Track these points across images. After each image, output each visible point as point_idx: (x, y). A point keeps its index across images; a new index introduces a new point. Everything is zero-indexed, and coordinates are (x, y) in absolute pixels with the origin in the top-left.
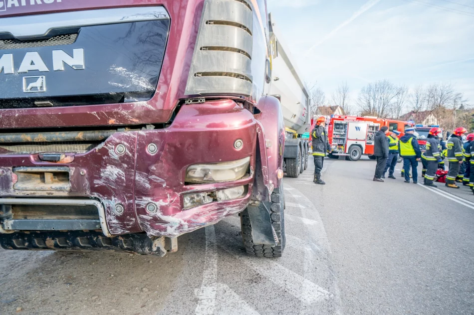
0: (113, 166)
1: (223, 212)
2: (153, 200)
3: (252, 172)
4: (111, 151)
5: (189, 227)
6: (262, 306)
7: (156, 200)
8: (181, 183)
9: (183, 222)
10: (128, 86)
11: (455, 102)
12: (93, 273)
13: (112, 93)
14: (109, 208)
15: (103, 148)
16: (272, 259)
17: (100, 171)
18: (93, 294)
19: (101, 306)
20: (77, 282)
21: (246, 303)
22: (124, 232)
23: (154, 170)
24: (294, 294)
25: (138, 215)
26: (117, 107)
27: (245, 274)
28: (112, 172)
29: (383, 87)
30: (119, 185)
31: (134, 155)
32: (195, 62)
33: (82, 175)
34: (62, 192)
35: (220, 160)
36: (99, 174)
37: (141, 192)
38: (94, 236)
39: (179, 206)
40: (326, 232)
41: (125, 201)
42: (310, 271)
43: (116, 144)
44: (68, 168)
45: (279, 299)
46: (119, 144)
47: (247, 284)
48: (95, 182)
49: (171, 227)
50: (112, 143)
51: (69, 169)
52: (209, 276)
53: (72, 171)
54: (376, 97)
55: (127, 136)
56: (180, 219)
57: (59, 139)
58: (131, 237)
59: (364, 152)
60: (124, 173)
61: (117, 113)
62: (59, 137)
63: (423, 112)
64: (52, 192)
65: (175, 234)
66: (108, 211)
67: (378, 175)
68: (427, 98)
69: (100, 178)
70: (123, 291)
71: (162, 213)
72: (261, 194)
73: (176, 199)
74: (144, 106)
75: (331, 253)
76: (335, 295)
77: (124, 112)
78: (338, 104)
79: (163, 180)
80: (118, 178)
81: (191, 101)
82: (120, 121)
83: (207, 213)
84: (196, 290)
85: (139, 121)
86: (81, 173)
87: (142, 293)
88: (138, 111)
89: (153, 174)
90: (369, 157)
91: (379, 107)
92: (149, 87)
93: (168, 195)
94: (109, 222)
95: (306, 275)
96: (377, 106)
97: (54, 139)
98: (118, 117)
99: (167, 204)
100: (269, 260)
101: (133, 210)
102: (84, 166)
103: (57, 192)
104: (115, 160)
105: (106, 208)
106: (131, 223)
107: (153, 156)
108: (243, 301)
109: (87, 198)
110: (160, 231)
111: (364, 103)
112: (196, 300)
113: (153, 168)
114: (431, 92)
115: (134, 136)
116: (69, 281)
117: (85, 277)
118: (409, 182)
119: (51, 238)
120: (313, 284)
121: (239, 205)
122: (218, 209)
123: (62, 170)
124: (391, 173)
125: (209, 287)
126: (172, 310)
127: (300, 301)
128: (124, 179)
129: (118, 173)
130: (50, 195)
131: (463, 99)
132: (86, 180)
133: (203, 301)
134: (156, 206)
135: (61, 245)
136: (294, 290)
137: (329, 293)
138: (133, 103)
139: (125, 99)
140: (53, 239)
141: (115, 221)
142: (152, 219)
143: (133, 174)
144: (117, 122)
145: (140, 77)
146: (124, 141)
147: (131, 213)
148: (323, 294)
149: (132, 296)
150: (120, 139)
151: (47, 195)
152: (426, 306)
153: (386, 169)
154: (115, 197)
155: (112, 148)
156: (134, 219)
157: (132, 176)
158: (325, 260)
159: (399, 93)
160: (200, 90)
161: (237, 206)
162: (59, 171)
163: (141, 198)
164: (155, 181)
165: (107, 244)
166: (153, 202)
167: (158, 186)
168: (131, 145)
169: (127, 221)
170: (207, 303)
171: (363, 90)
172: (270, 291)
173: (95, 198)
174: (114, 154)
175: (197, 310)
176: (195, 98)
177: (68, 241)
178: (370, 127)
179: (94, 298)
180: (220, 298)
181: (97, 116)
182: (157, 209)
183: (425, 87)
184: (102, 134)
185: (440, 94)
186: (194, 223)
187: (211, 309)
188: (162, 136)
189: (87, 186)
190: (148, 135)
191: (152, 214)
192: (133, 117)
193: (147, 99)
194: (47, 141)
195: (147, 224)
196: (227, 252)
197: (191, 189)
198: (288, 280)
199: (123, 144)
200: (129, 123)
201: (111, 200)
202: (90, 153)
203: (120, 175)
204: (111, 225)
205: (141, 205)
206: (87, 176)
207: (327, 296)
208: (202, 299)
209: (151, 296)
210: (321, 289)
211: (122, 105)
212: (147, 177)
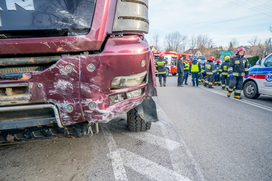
0: (63, 80)
1: (131, 105)
2: (93, 100)
3: (147, 80)
4: (61, 70)
5: (115, 115)
6: (149, 156)
7: (96, 100)
8: (109, 89)
9: (111, 113)
10: (71, 25)
11: (209, 44)
12: (32, 157)
13: (59, 29)
14: (62, 108)
15: (55, 68)
16: (144, 132)
17: (53, 84)
18: (39, 169)
19: (49, 175)
20: (22, 164)
21: (139, 156)
22: (72, 123)
23: (93, 81)
24: (163, 147)
25: (83, 110)
26: (64, 39)
27: (132, 141)
28: (62, 84)
29: (176, 35)
30: (69, 93)
31: (78, 72)
32: (118, 9)
33: (39, 88)
34: (24, 101)
35: (133, 73)
36: (53, 86)
37: (85, 96)
38: (46, 129)
39: (108, 103)
40: (166, 114)
41: (74, 102)
42: (166, 134)
43: (65, 65)
44: (27, 83)
45: (156, 151)
46: (67, 64)
47: (136, 146)
48: (50, 92)
49: (105, 116)
50: (62, 64)
51: (29, 84)
52: (112, 146)
53: (31, 85)
54: (173, 41)
55: (73, 59)
56: (109, 111)
57: (14, 64)
58: (74, 126)
59: (170, 72)
60: (72, 84)
61: (63, 43)
62: (14, 62)
63: (195, 50)
64: (16, 101)
65: (107, 120)
66: (61, 110)
67: (180, 83)
68: (197, 42)
69: (54, 89)
70: (60, 163)
71: (99, 108)
72: (151, 92)
73: (106, 99)
74: (83, 39)
75: (173, 124)
76: (183, 144)
77: (69, 43)
78: (153, 45)
79: (99, 87)
80: (67, 88)
81: (114, 36)
82: (66, 49)
83: (123, 106)
84: (107, 155)
85: (80, 49)
86: (39, 86)
87: (73, 162)
88: (80, 42)
89: (92, 83)
90: (172, 74)
91: (175, 47)
92: (86, 25)
93: (102, 97)
94: (62, 118)
95: (165, 137)
96: (173, 46)
97: (9, 64)
98: (65, 46)
99: (101, 102)
100: (142, 132)
101: (80, 108)
102: (40, 81)
103: (19, 101)
104: (64, 76)
105: (59, 108)
106: (78, 117)
107: (92, 72)
108: (137, 155)
109: (44, 103)
110: (98, 119)
111: (167, 45)
112: (110, 160)
113: (93, 79)
114: (199, 38)
115: (78, 59)
116: (15, 164)
117: (26, 160)
118: (195, 86)
119: (11, 135)
120: (170, 141)
121: (140, 100)
122: (129, 103)
123: (23, 85)
124: (186, 82)
125: (114, 152)
126: (97, 168)
127: (167, 150)
128: (72, 88)
129: (67, 85)
130: (14, 104)
131: (213, 42)
132: (43, 91)
133: (114, 160)
134: (95, 104)
135: (18, 139)
136: (162, 145)
137: (180, 144)
138: (75, 36)
139: (69, 34)
140: (13, 135)
141: (67, 117)
142: (93, 113)
143: (78, 84)
144: (63, 50)
145: (79, 18)
146: (71, 62)
147: (79, 110)
148: (177, 145)
149: (67, 165)
150: (68, 61)
151: (11, 104)
152: (224, 142)
153: (184, 80)
154: (66, 101)
155: (62, 68)
156: (80, 114)
157: (78, 86)
158: (171, 128)
159: (184, 39)
160: (122, 28)
161: (139, 101)
162: (21, 85)
163: (85, 100)
164: (94, 88)
165: (55, 133)
166: (93, 102)
167: (96, 91)
168: (76, 65)
169: (75, 116)
170: (117, 160)
171: (166, 37)
172: (150, 148)
173: (50, 103)
174: (64, 72)
175: (113, 165)
176: (116, 33)
177: (25, 135)
178: (173, 57)
179: (41, 171)
180: (124, 156)
181: (48, 45)
182: (96, 106)
183: (196, 36)
184: (50, 59)
185: (203, 40)
186: (117, 112)
187: (121, 163)
188: (97, 58)
189: (44, 95)
190: (88, 58)
191: (93, 109)
192: (76, 46)
193: (86, 33)
194: (2, 65)
195: (90, 116)
196: (117, 132)
197: (114, 92)
198: (157, 141)
199: (70, 65)
200: (73, 50)
201: (63, 103)
202: (45, 72)
203: (68, 86)
204: (64, 119)
205: (85, 104)
206: (43, 88)
207: (180, 145)
208: (113, 159)
209: (80, 163)
210: (175, 142)
211: (67, 38)
212: (89, 86)
